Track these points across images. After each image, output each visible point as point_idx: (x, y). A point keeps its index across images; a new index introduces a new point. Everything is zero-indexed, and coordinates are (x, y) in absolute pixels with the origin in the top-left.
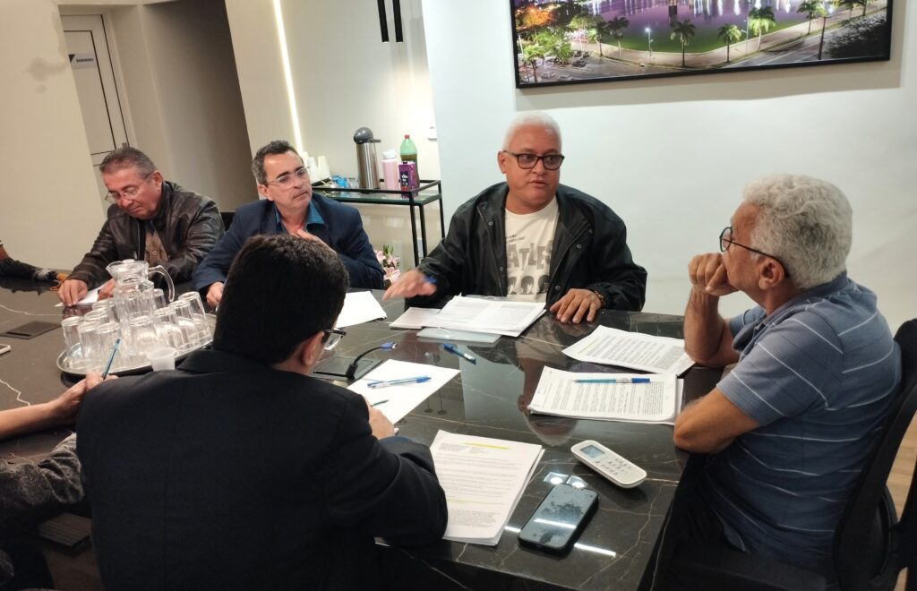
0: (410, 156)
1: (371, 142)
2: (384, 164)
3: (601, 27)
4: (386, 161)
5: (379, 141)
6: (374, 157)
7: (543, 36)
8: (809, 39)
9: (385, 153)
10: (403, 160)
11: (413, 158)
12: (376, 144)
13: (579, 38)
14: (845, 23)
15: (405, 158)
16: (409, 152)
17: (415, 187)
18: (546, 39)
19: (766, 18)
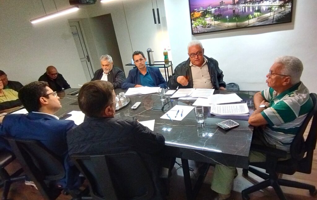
1: (151, 52)
3: (214, 17)
6: (152, 56)
7: (199, 20)
8: (270, 17)
13: (209, 20)
14: (280, 13)
18: (200, 21)
19: (259, 12)
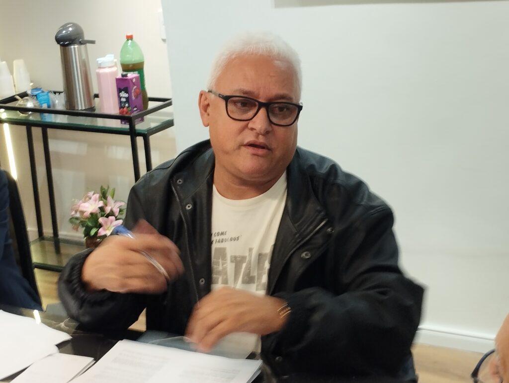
0: (134, 65)
1: (81, 43)
2: (98, 75)
4: (102, 71)
5: (93, 42)
6: (85, 65)
9: (100, 60)
10: (124, 70)
11: (138, 67)
12: (88, 45)
15: (127, 68)
16: (132, 59)
17: (140, 109)
